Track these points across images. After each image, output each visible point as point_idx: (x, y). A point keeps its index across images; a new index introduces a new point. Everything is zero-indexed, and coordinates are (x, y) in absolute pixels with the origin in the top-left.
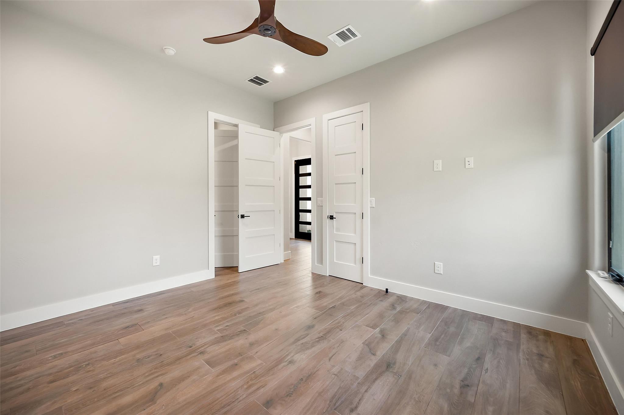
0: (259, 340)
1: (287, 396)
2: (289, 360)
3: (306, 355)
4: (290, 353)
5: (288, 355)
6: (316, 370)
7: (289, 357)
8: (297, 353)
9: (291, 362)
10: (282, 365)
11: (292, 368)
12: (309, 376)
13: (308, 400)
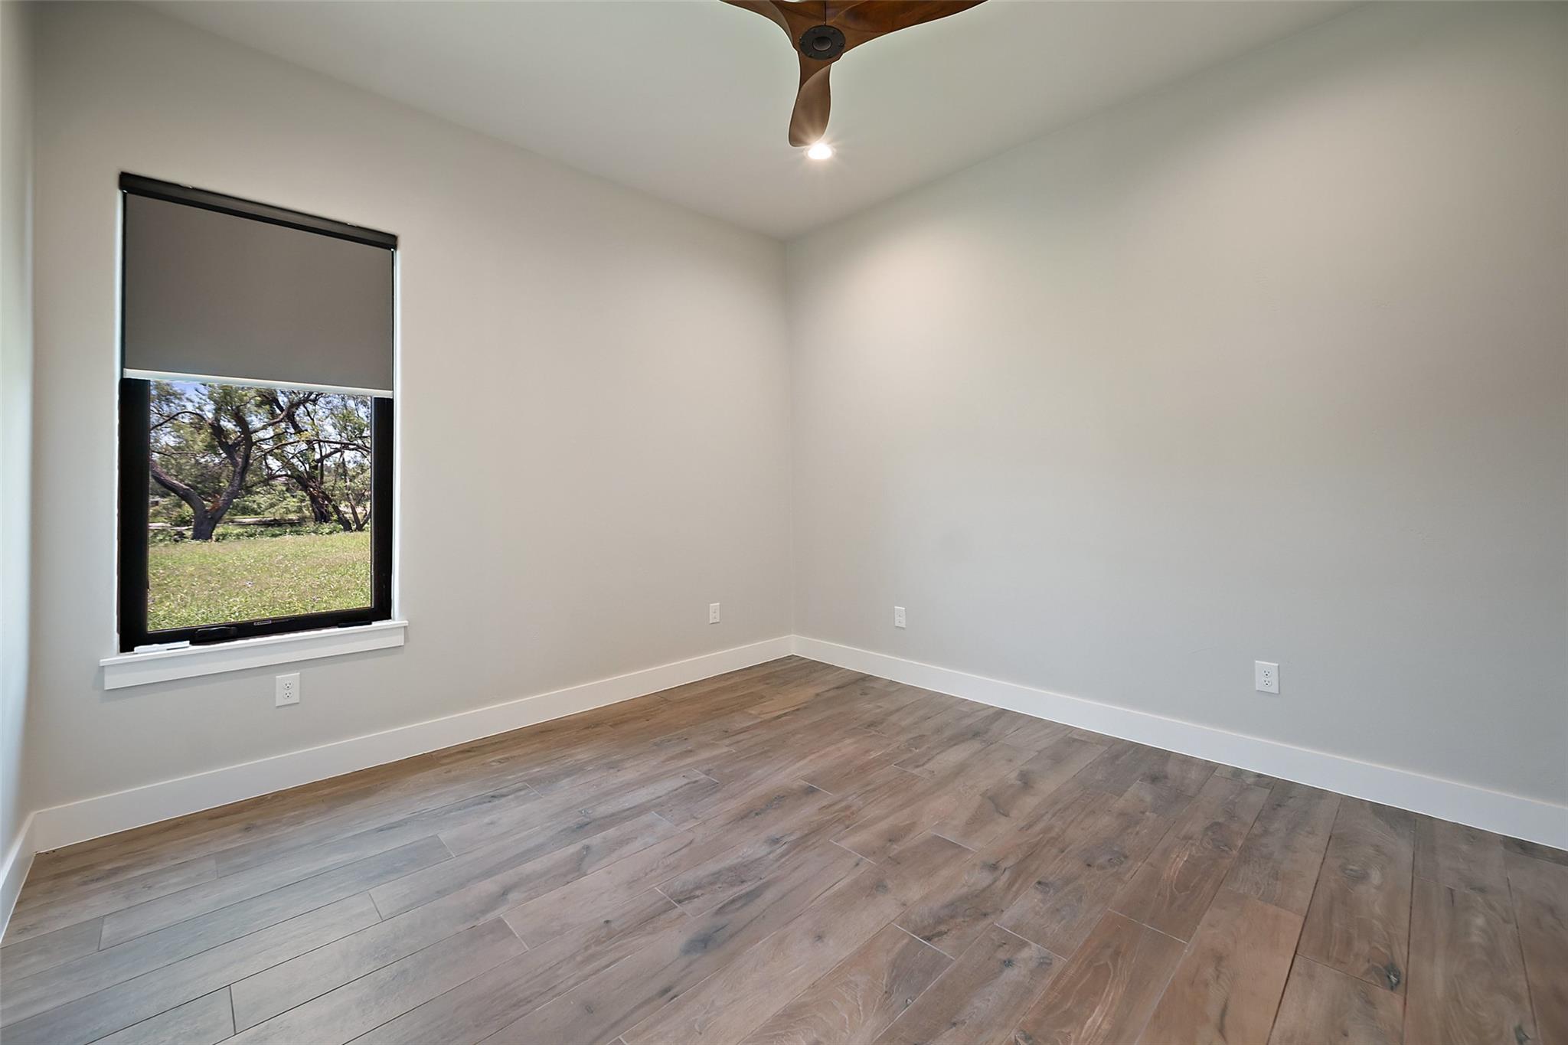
0: (864, 898)
1: (783, 797)
2: (778, 845)
3: (741, 854)
4: (777, 860)
5: (782, 856)
6: (729, 827)
7: (779, 851)
8: (760, 858)
9: (775, 841)
10: (793, 838)
11: (774, 831)
12: (742, 818)
13: (753, 791)
